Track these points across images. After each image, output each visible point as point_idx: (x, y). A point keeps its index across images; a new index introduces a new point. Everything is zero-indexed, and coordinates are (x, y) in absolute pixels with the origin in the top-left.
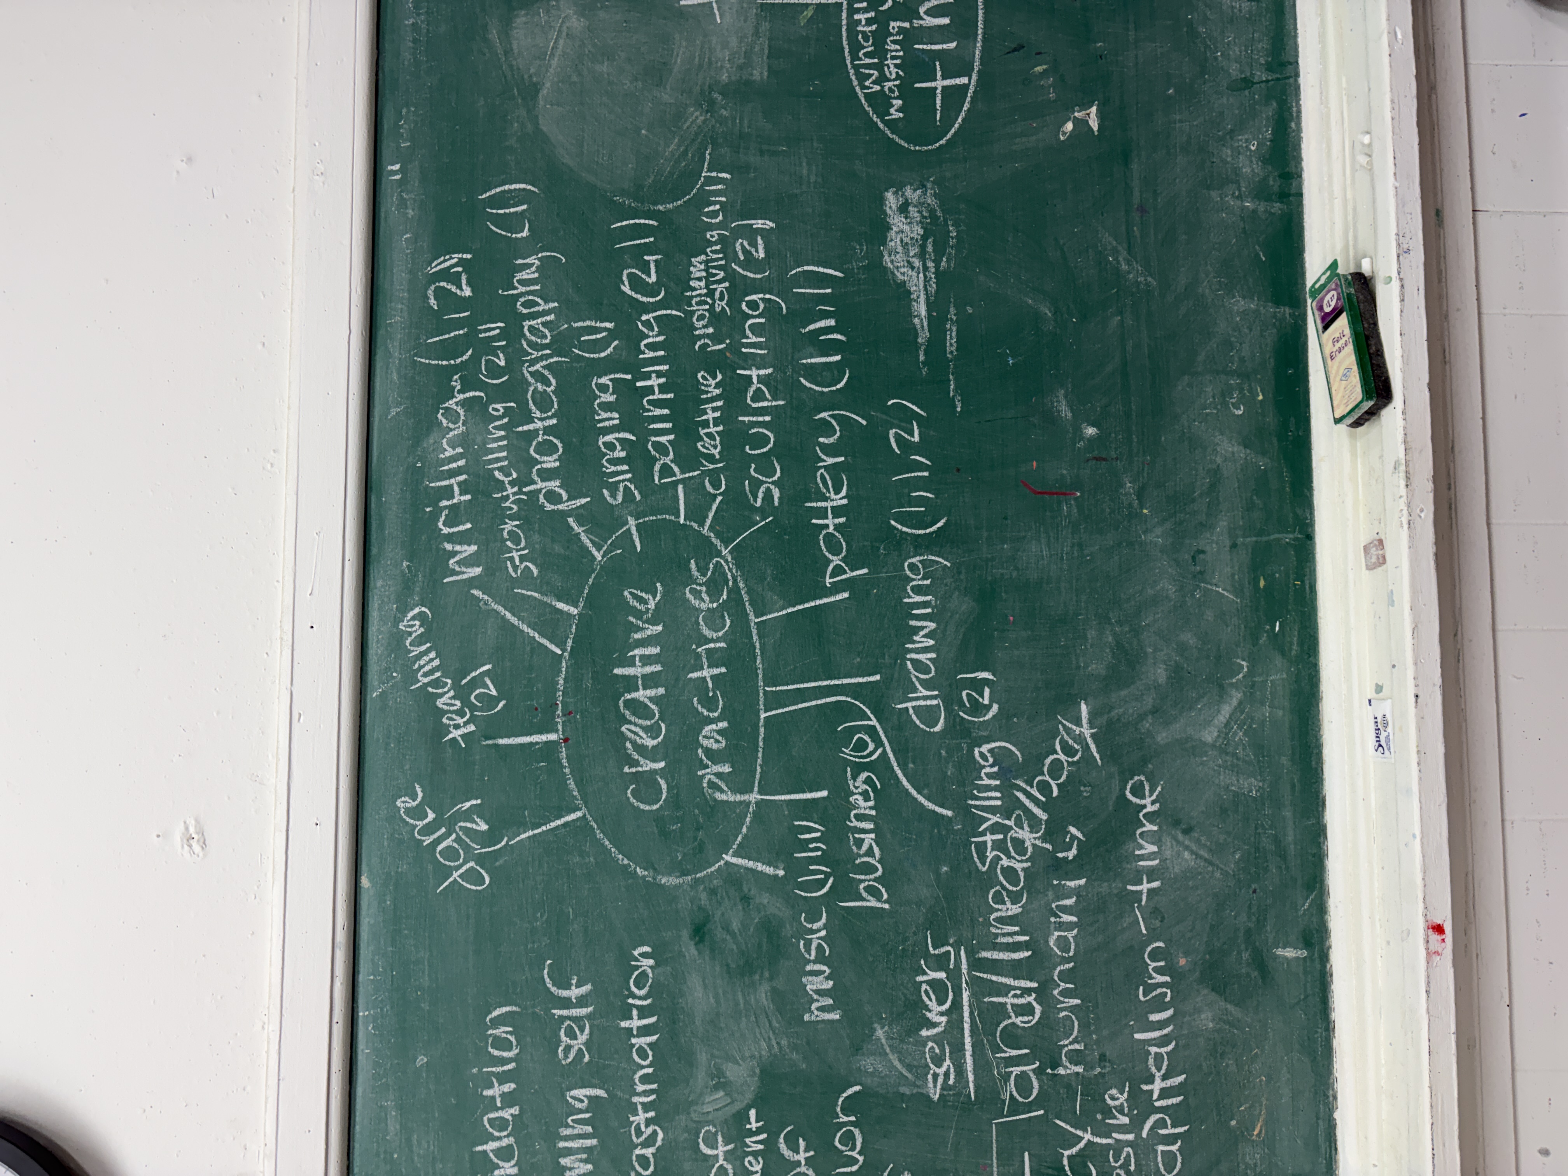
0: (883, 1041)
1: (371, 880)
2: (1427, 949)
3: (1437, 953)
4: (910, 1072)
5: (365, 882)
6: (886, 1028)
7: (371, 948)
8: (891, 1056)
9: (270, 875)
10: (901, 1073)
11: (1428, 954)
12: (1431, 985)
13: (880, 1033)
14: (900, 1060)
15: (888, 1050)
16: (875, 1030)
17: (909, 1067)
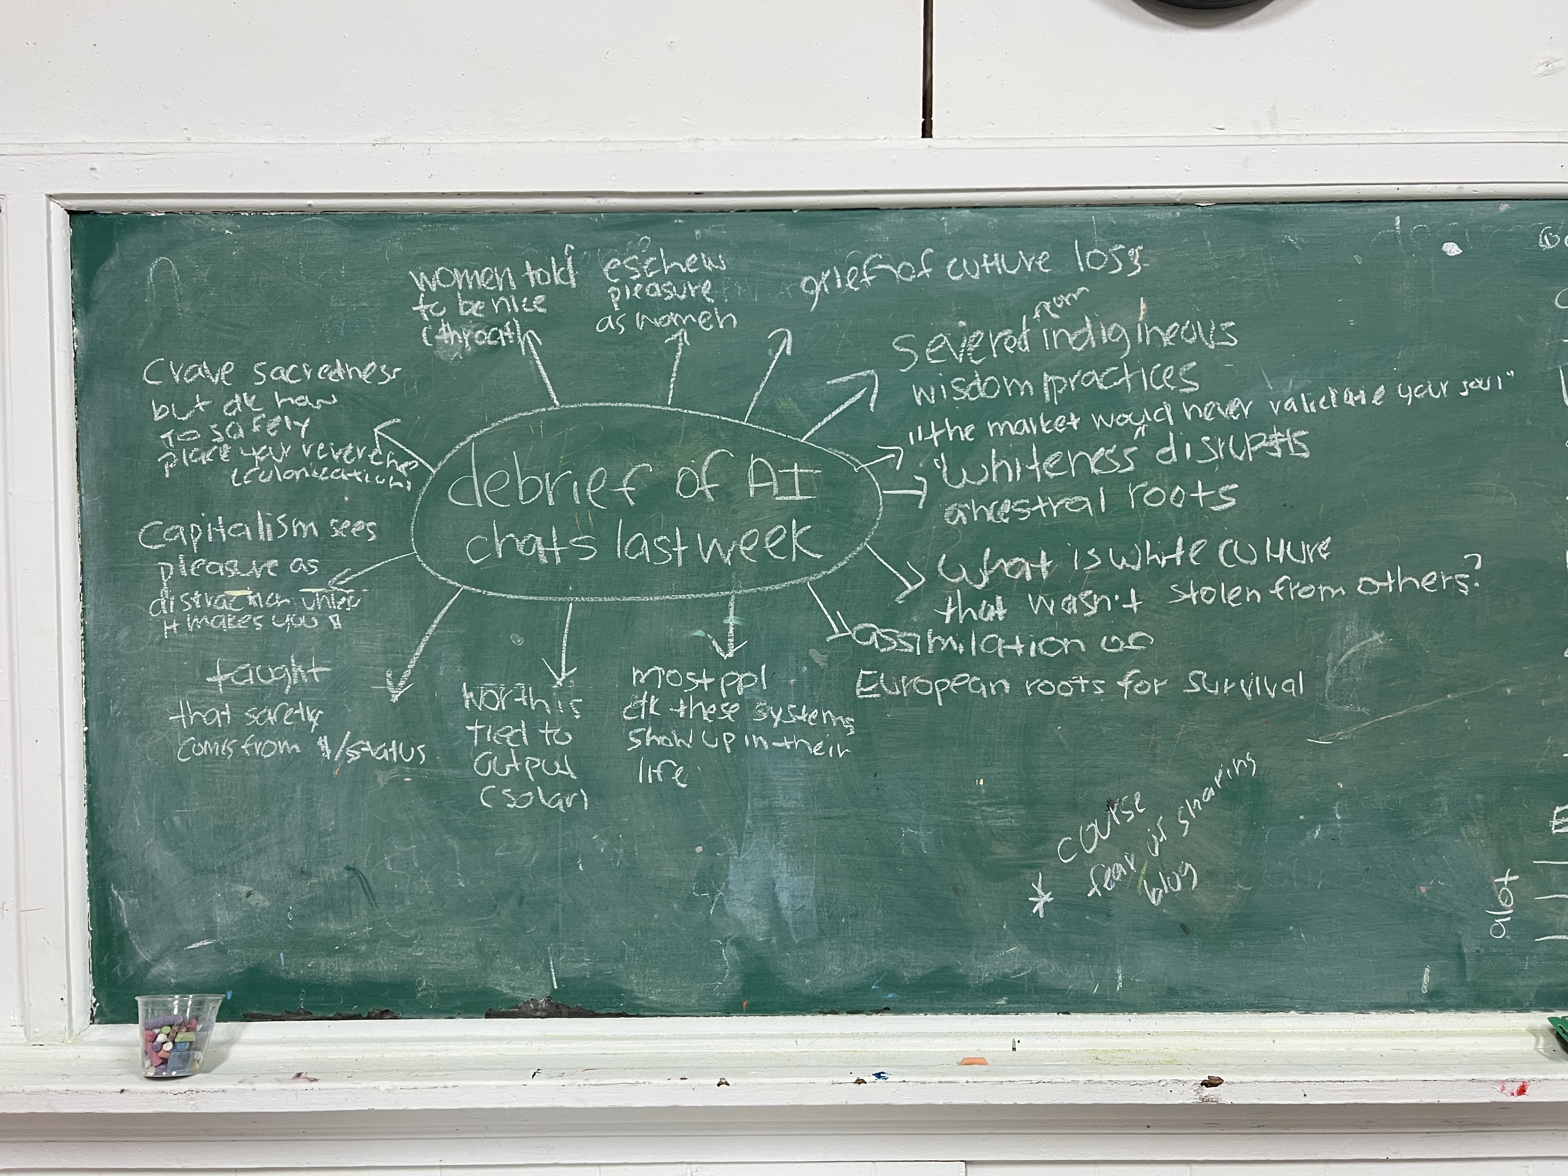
0: (1370, 639)
1: (1505, 213)
2: (1507, 1081)
3: (1503, 1089)
4: (1345, 662)
5: (1504, 206)
6: (1381, 642)
7: (1450, 215)
8: (1357, 646)
9: (1516, 129)
10: (1343, 655)
11: (1503, 1082)
12: (1480, 1084)
13: (1376, 636)
14: (1354, 653)
15: (1362, 643)
16: (1379, 632)
17: (1347, 661)
